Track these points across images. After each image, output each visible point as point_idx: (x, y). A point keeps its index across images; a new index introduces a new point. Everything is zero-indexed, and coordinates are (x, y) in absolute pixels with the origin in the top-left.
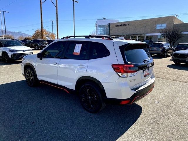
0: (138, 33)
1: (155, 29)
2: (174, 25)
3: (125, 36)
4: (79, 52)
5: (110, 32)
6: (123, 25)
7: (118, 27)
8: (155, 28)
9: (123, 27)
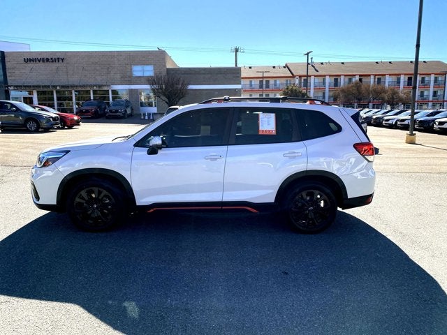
0: (92, 82)
1: (131, 76)
2: (168, 70)
3: (58, 88)
4: (274, 129)
5: (8, 74)
6: (48, 60)
7: (31, 65)
8: (131, 74)
9: (46, 64)
